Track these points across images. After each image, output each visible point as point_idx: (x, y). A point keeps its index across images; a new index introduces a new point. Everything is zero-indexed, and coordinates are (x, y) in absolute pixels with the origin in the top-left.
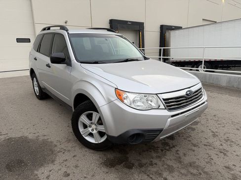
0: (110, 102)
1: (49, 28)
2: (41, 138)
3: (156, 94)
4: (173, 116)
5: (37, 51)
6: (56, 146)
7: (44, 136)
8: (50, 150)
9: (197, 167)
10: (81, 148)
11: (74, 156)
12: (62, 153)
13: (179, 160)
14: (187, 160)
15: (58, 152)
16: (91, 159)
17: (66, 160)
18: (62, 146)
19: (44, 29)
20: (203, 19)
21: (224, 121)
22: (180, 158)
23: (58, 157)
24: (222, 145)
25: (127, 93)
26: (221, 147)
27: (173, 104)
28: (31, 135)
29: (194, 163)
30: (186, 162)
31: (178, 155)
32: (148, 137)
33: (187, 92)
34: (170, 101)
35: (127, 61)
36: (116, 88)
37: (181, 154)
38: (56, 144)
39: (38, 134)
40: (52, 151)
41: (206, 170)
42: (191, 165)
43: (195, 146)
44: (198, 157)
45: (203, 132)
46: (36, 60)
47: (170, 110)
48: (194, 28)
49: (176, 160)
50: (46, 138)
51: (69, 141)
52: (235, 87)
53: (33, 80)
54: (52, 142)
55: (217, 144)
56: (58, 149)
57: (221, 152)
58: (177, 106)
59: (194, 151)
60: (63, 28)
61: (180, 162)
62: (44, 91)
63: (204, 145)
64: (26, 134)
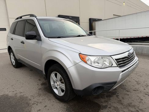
0: (76, 64)
1: (21, 17)
2: (19, 95)
3: (110, 56)
4: (123, 71)
5: (13, 34)
6: (30, 100)
7: (21, 93)
8: (27, 103)
9: (134, 106)
10: (50, 100)
11: (46, 106)
12: (35, 105)
13: (120, 102)
14: (126, 102)
15: (33, 104)
16: (59, 108)
17: (40, 110)
18: (35, 99)
19: (18, 18)
20: (114, 15)
21: (140, 74)
22: (120, 101)
23: (33, 108)
24: (145, 90)
25: (89, 56)
26: (145, 91)
27: (121, 62)
28: (11, 93)
29: (131, 103)
30: (125, 104)
31: (119, 99)
32: (106, 88)
33: (128, 54)
34: (119, 60)
35: (79, 36)
36: (79, 53)
37: (121, 98)
38: (30, 98)
39: (16, 92)
40: (28, 104)
41: (140, 108)
42: (129, 105)
43: (128, 92)
44: (132, 99)
45: (130, 81)
46: (12, 39)
47: (120, 67)
48: (110, 20)
49: (118, 102)
50: (22, 94)
51: (39, 95)
52: (140, 53)
53: (10, 54)
54: (27, 97)
55: (142, 89)
56: (33, 102)
57: (146, 94)
58: (124, 64)
59: (128, 95)
60: (32, 15)
61: (122, 104)
62: (19, 61)
63: (134, 90)
64: (7, 93)
